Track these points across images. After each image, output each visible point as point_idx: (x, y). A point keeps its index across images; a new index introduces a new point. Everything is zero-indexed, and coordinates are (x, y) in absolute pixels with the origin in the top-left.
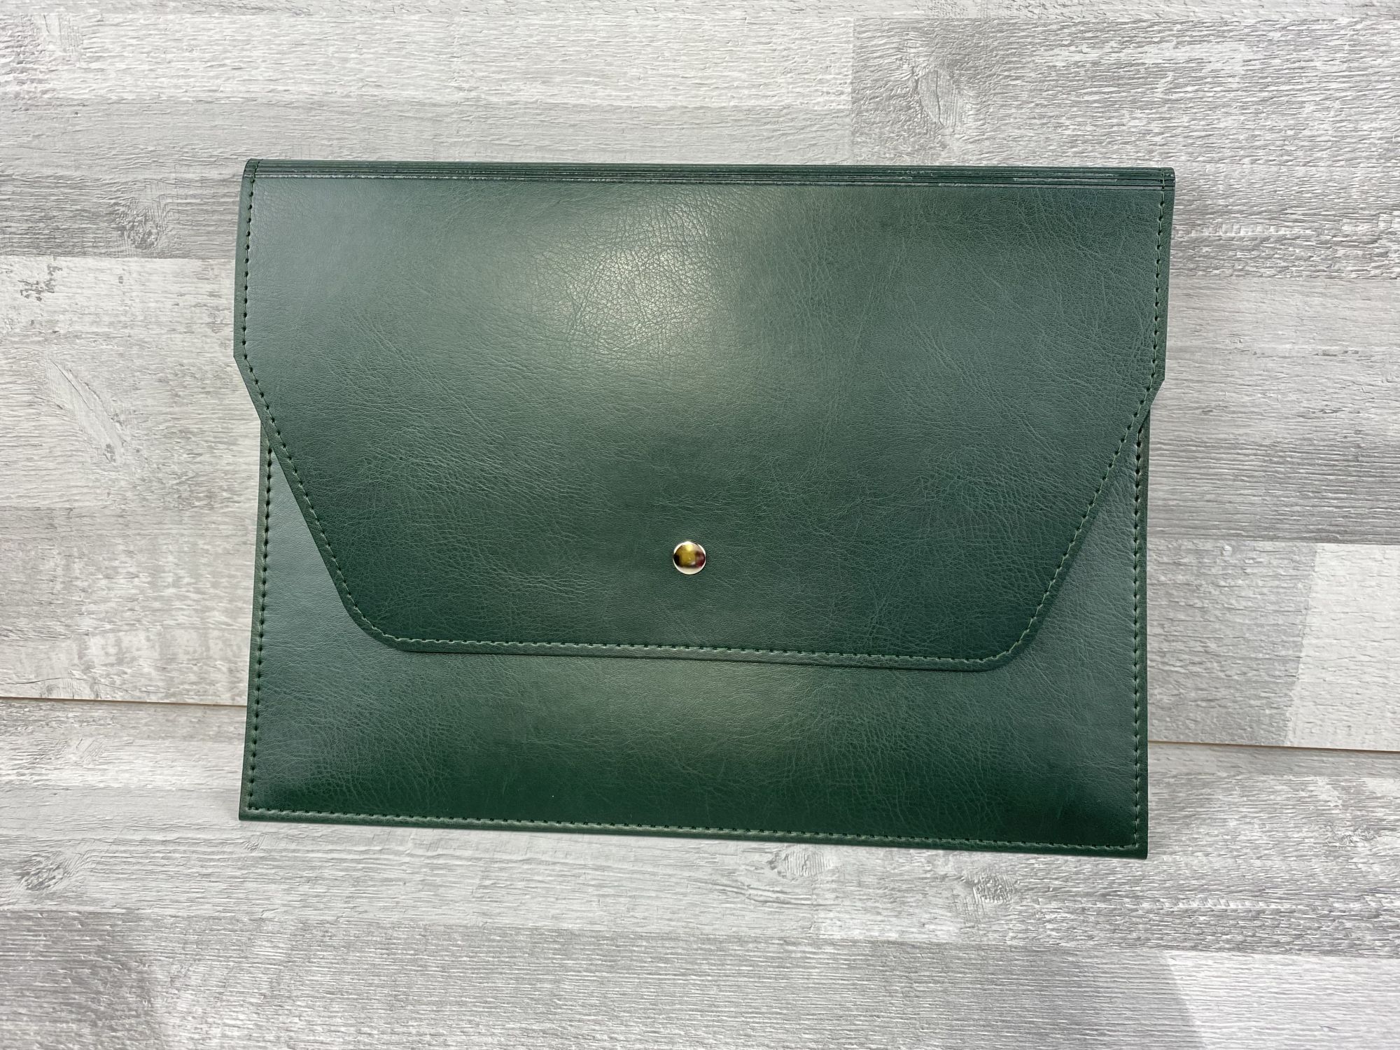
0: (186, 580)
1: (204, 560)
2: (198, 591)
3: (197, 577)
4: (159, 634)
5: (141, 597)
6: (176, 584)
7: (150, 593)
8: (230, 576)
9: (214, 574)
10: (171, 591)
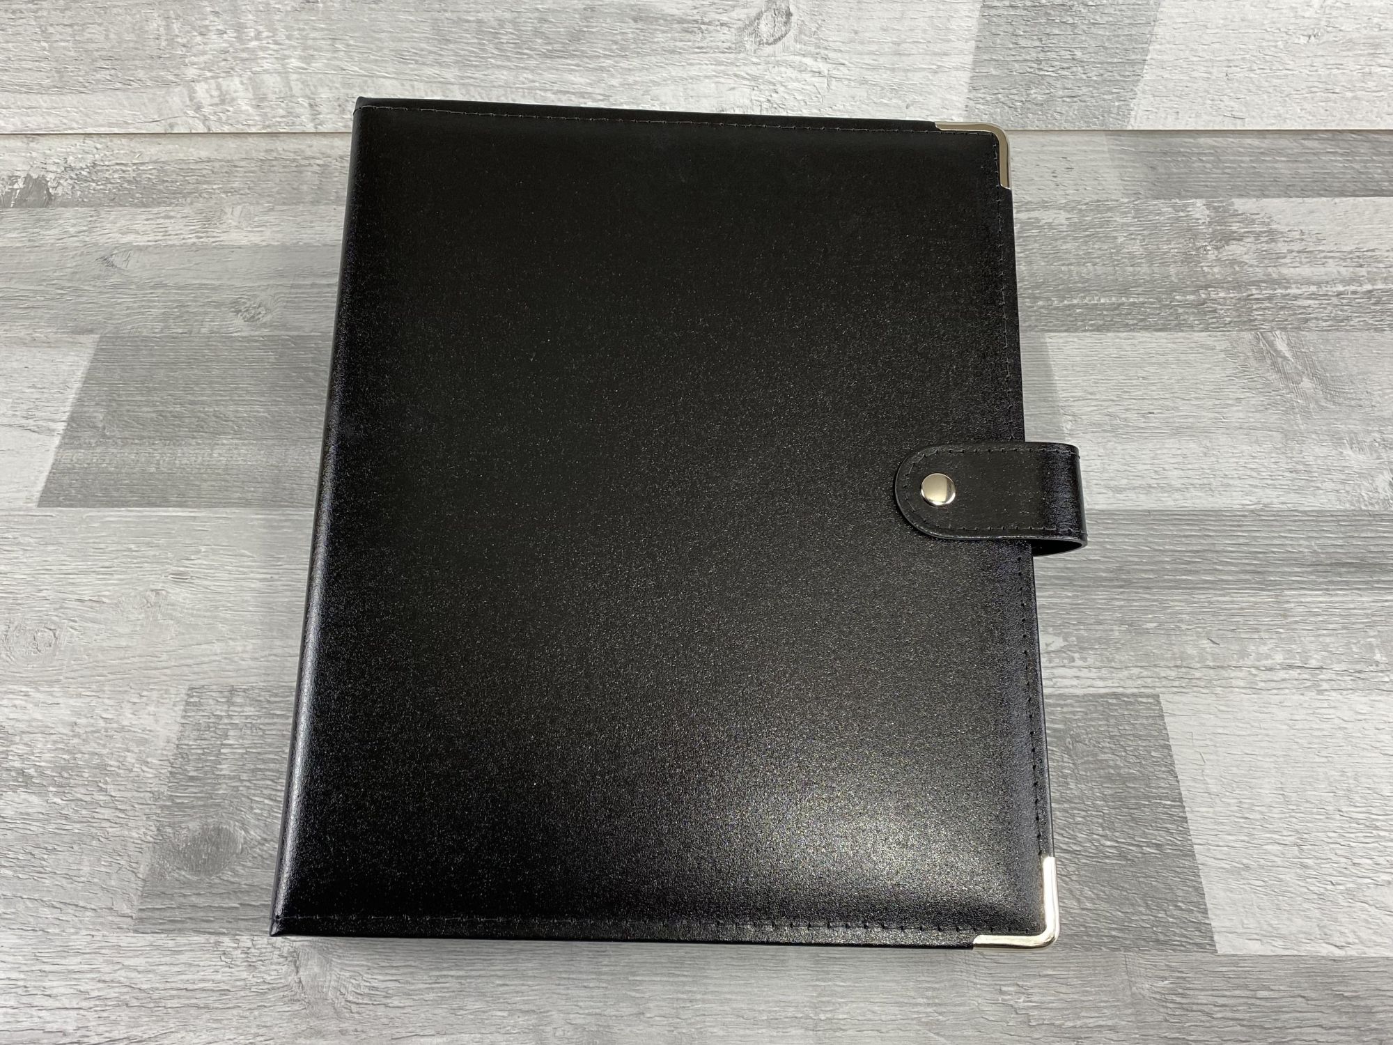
0: (265, 34)
1: (277, 17)
2: (276, 43)
3: (274, 31)
4: (250, 79)
5: (231, 50)
6: (258, 37)
7: (238, 46)
8: (299, 29)
9: (286, 28)
10: (254, 44)
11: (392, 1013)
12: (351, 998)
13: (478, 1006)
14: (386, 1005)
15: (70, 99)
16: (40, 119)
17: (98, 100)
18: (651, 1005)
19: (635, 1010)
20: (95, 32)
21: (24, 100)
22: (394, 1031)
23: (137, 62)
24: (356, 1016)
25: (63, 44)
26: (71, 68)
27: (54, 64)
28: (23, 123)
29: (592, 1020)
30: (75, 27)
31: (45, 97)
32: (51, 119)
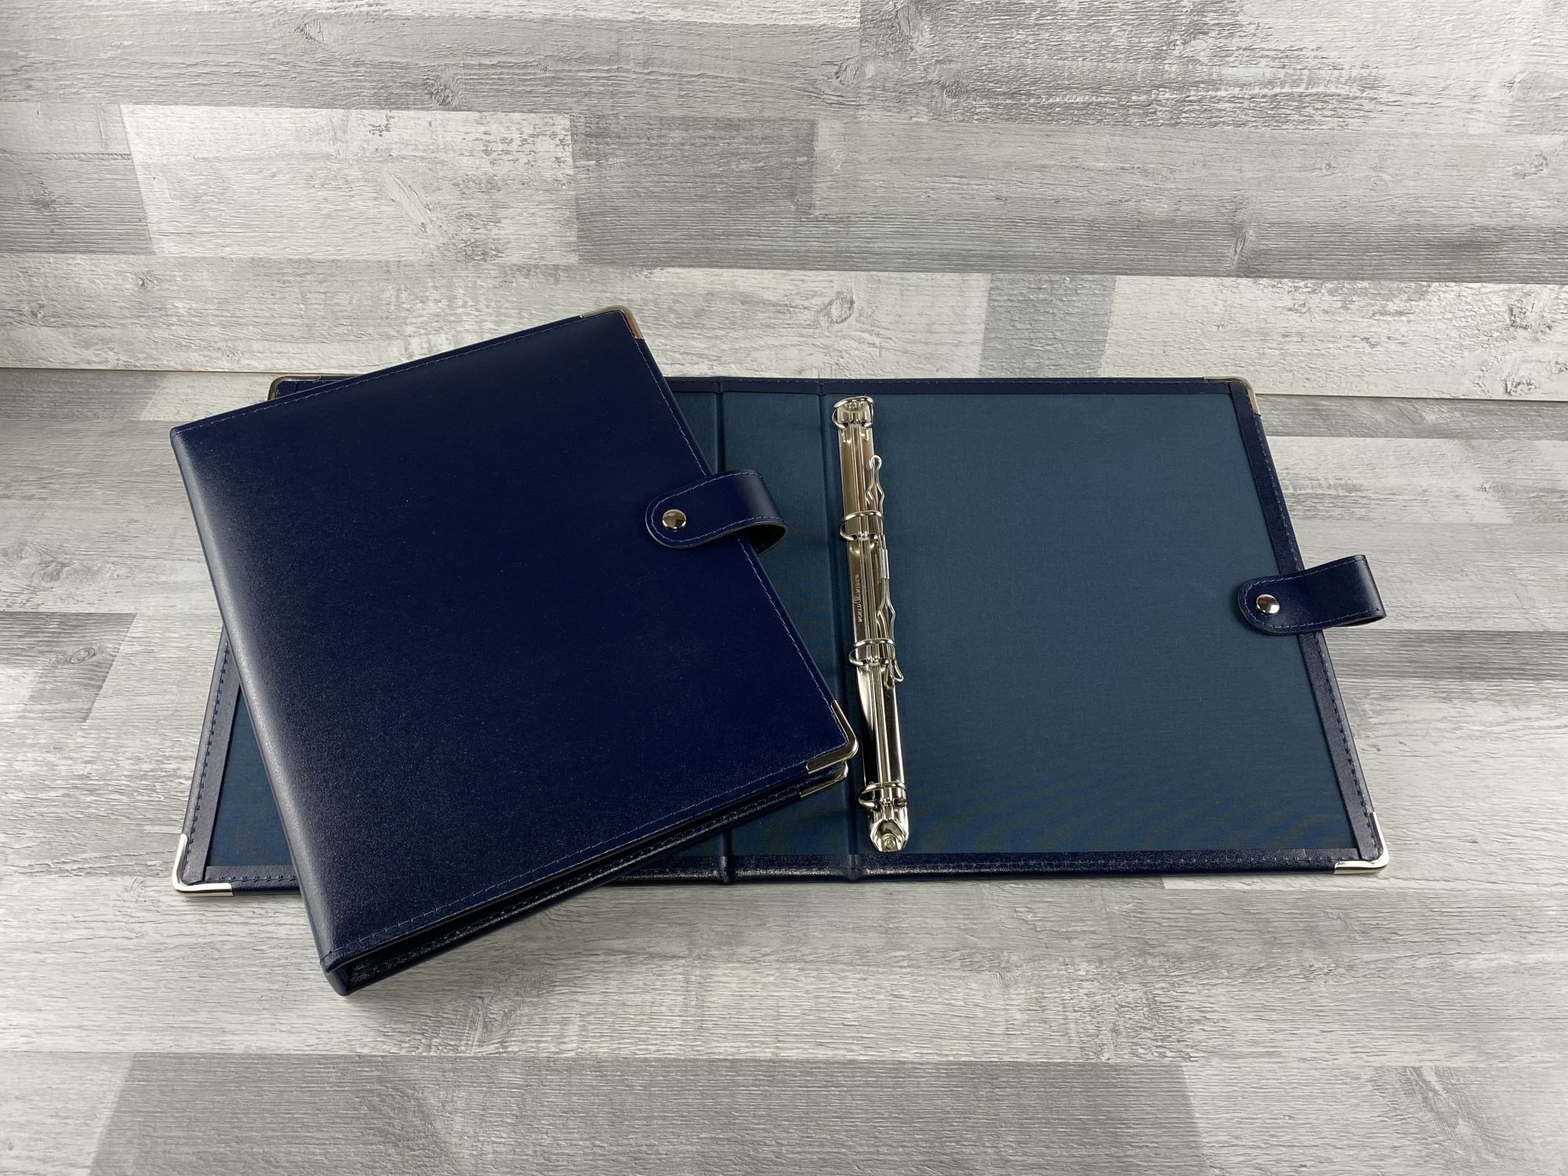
11: (584, 926)
12: (553, 918)
13: (646, 921)
14: (579, 921)
15: (312, 347)
16: (285, 361)
17: (336, 348)
18: (770, 919)
19: (759, 922)
20: (343, 298)
21: (279, 347)
22: (585, 937)
23: (370, 321)
24: (558, 929)
25: (316, 306)
26: (318, 324)
27: (306, 321)
28: (272, 364)
29: (729, 928)
30: (328, 295)
31: (294, 345)
32: (294, 362)
